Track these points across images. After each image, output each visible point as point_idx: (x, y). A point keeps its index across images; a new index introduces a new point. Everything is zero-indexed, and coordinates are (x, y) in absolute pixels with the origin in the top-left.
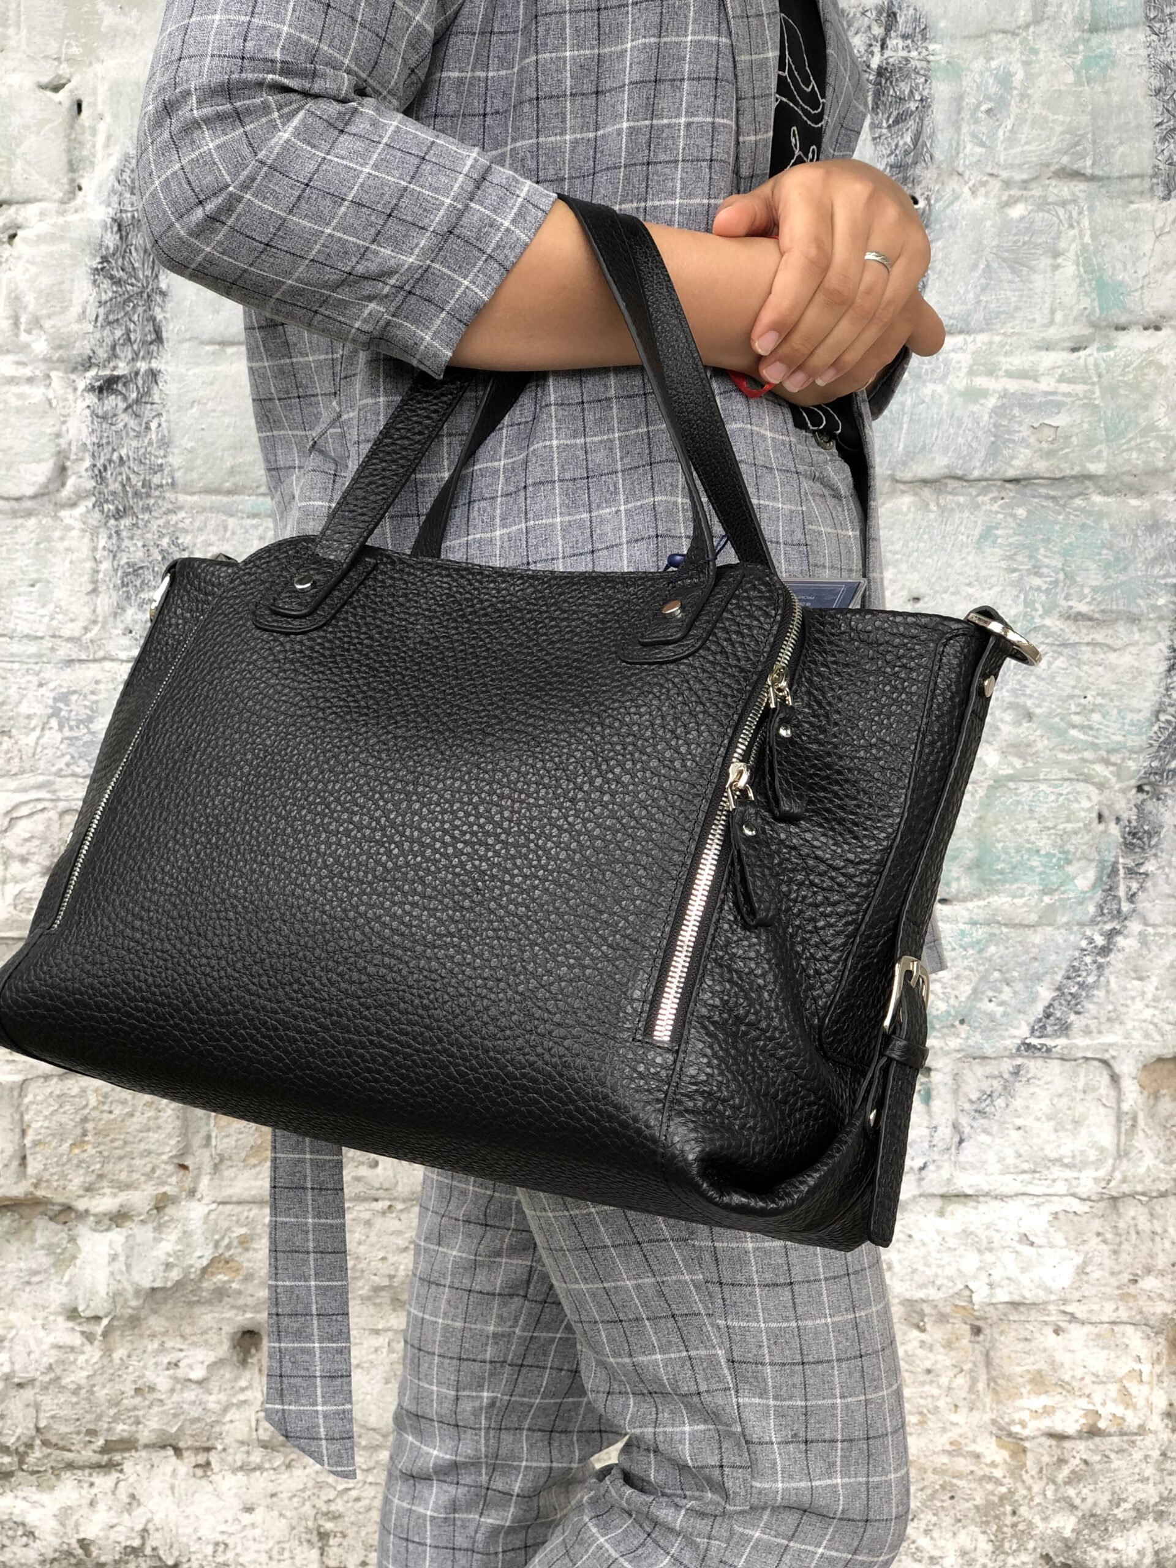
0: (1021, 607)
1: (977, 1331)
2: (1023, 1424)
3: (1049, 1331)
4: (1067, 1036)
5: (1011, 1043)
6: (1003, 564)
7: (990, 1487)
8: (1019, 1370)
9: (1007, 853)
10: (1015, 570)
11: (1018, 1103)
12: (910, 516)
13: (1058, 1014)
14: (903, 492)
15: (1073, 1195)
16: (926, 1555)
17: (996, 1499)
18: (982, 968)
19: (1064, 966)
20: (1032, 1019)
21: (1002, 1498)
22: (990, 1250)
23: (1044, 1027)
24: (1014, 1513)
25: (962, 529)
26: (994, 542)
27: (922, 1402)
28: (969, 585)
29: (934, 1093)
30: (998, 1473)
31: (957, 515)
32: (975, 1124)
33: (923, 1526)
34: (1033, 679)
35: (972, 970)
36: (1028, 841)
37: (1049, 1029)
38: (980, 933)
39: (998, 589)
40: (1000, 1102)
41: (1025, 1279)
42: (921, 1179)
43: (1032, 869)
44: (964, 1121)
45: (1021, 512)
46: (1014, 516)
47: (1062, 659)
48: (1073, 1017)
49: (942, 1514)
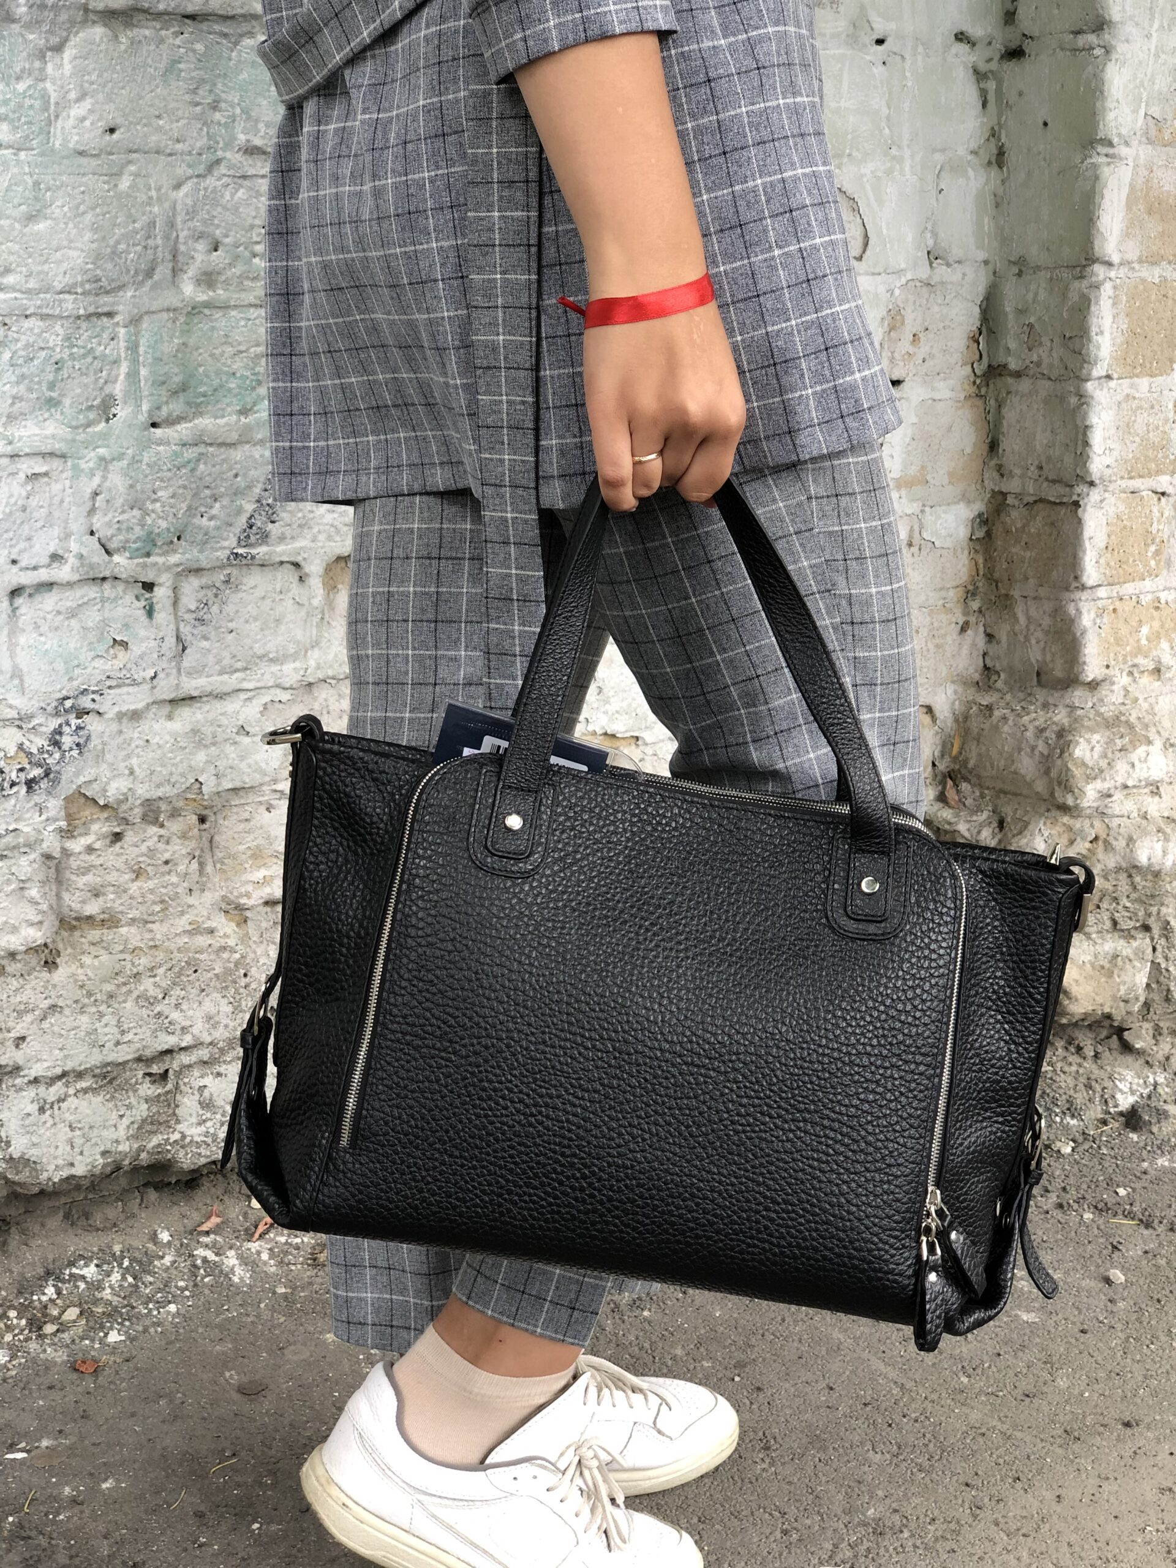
0: (205, 139)
1: (202, 820)
2: (248, 895)
3: (262, 809)
4: (267, 544)
5: (222, 555)
6: (187, 98)
7: (225, 955)
8: (242, 848)
9: (207, 376)
10: (197, 104)
11: (230, 609)
12: (103, 47)
13: (259, 524)
15: (278, 686)
17: (232, 965)
18: (193, 486)
19: (262, 479)
20: (238, 531)
21: (237, 964)
22: (214, 744)
23: (248, 537)
24: (245, 975)
25: (149, 61)
26: (179, 76)
28: (159, 117)
29: (157, 607)
30: (231, 942)
31: (145, 48)
32: (196, 632)
35: (185, 487)
36: (224, 364)
37: (253, 539)
38: (190, 453)
39: (185, 121)
40: (215, 609)
41: (243, 766)
42: (153, 688)
43: (230, 390)
44: (185, 630)
45: (199, 47)
46: (194, 51)
47: (242, 190)
48: (270, 526)
49: (189, 988)
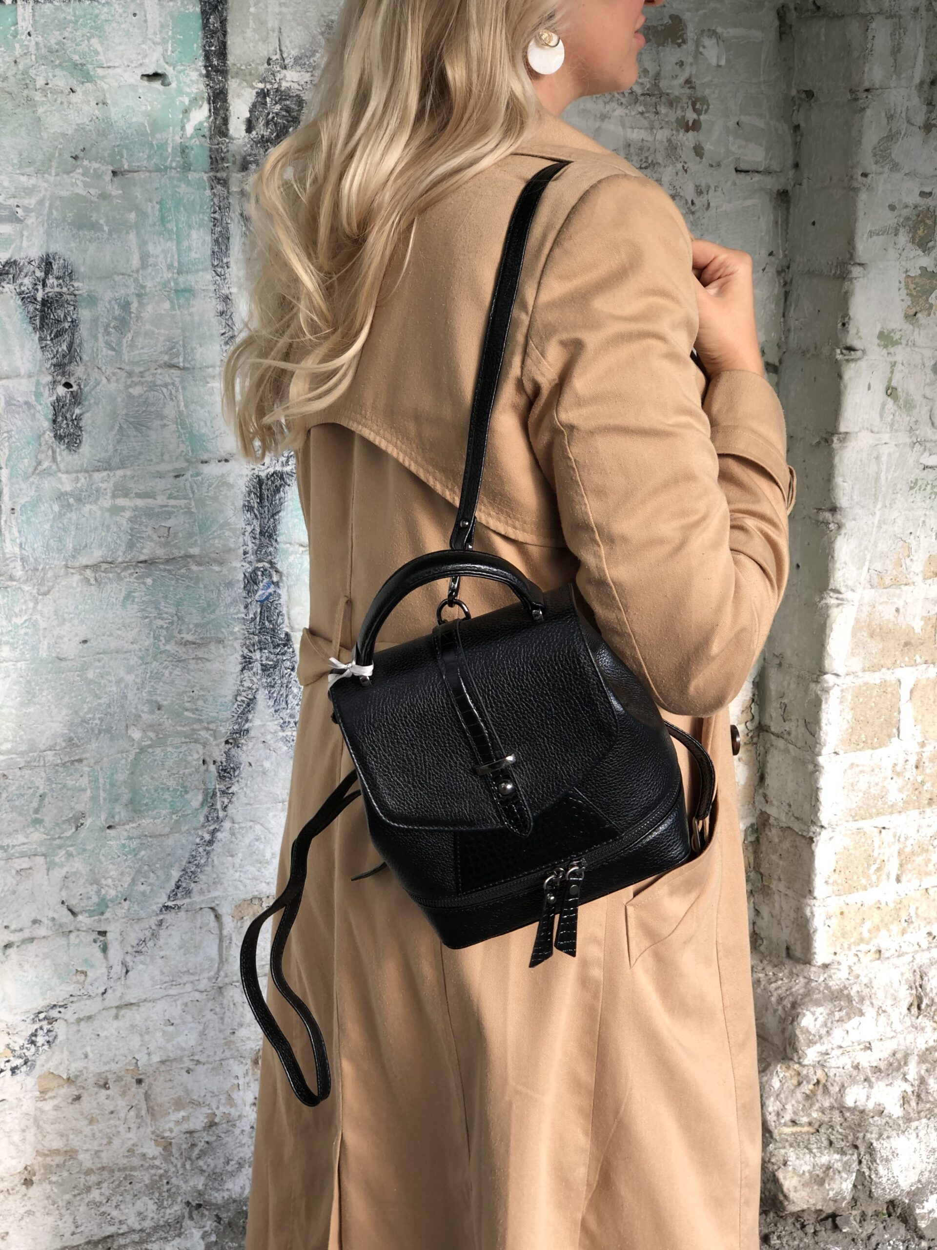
0: (152, 640)
1: (139, 1081)
2: (171, 1131)
3: (184, 1072)
4: (190, 897)
5: (156, 908)
6: (139, 614)
7: (153, 1171)
8: (166, 1099)
9: (149, 793)
10: (147, 617)
11: (161, 942)
12: (79, 589)
13: (184, 885)
14: (73, 574)
15: (197, 990)
16: (117, 1221)
17: (157, 1178)
18: (137, 866)
19: (187, 856)
20: (168, 891)
21: (161, 1176)
22: (148, 1033)
23: (176, 894)
24: (168, 1183)
25: (112, 594)
26: (133, 601)
27: (109, 1130)
28: (119, 629)
29: (109, 946)
30: (157, 1162)
31: (109, 586)
32: (135, 960)
33: (114, 1204)
34: (161, 684)
35: (131, 868)
36: (162, 784)
37: (179, 895)
38: (135, 844)
39: (136, 630)
40: (150, 944)
41: (169, 1047)
42: (103, 1000)
43: (165, 800)
44: (129, 959)
45: (149, 581)
46: (144, 583)
47: (178, 669)
48: (193, 885)
49: (125, 1194)
